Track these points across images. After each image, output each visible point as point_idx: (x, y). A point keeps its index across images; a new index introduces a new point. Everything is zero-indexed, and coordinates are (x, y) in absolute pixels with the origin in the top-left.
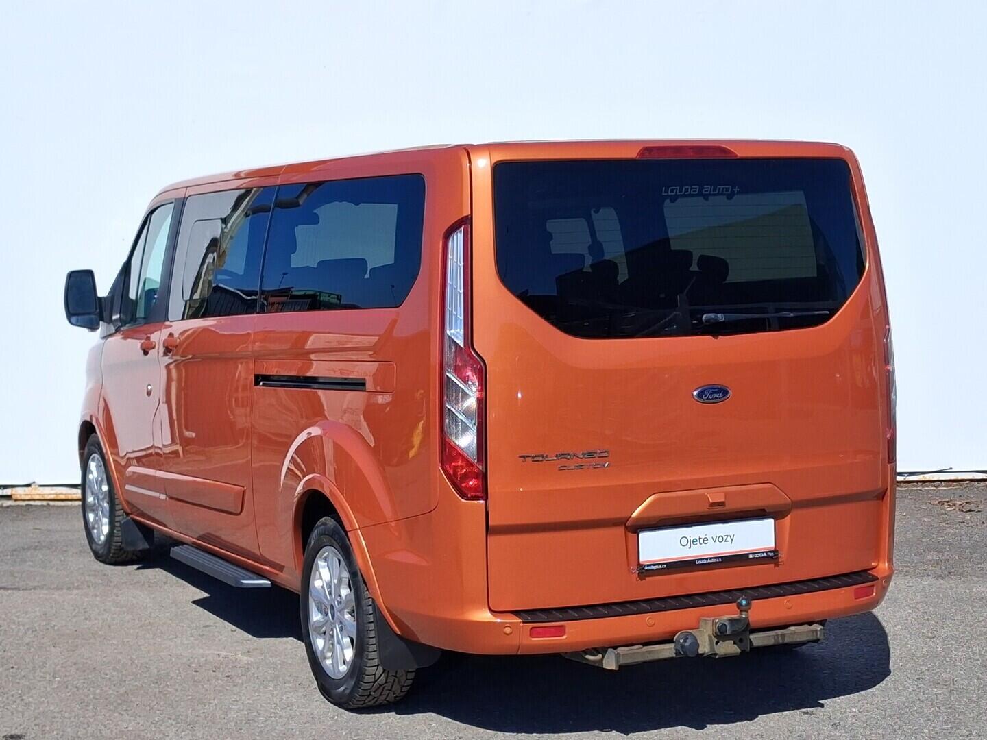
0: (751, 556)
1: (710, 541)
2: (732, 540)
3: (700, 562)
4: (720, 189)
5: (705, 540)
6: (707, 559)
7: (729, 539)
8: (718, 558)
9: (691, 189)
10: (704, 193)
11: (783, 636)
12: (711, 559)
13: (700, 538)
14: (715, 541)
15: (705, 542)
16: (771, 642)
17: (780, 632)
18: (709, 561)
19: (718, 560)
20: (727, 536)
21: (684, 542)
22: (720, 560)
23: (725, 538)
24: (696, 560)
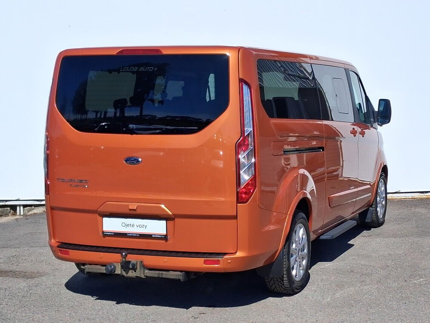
0: (153, 236)
1: (135, 226)
2: (146, 227)
3: (129, 235)
4: (148, 68)
5: (133, 225)
6: (132, 234)
7: (144, 227)
8: (138, 234)
9: (134, 68)
10: (139, 70)
11: (162, 274)
12: (134, 234)
13: (130, 224)
14: (137, 227)
15: (133, 226)
16: (156, 276)
17: (161, 272)
18: (133, 235)
19: (137, 235)
20: (144, 225)
21: (124, 225)
22: (138, 235)
23: (142, 226)
24: (127, 233)
